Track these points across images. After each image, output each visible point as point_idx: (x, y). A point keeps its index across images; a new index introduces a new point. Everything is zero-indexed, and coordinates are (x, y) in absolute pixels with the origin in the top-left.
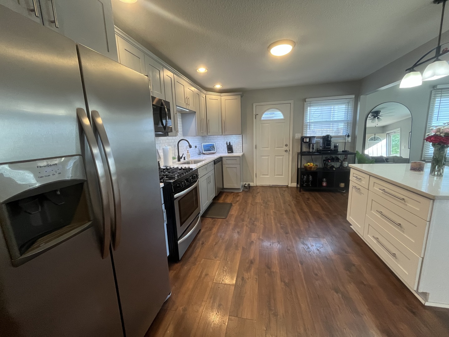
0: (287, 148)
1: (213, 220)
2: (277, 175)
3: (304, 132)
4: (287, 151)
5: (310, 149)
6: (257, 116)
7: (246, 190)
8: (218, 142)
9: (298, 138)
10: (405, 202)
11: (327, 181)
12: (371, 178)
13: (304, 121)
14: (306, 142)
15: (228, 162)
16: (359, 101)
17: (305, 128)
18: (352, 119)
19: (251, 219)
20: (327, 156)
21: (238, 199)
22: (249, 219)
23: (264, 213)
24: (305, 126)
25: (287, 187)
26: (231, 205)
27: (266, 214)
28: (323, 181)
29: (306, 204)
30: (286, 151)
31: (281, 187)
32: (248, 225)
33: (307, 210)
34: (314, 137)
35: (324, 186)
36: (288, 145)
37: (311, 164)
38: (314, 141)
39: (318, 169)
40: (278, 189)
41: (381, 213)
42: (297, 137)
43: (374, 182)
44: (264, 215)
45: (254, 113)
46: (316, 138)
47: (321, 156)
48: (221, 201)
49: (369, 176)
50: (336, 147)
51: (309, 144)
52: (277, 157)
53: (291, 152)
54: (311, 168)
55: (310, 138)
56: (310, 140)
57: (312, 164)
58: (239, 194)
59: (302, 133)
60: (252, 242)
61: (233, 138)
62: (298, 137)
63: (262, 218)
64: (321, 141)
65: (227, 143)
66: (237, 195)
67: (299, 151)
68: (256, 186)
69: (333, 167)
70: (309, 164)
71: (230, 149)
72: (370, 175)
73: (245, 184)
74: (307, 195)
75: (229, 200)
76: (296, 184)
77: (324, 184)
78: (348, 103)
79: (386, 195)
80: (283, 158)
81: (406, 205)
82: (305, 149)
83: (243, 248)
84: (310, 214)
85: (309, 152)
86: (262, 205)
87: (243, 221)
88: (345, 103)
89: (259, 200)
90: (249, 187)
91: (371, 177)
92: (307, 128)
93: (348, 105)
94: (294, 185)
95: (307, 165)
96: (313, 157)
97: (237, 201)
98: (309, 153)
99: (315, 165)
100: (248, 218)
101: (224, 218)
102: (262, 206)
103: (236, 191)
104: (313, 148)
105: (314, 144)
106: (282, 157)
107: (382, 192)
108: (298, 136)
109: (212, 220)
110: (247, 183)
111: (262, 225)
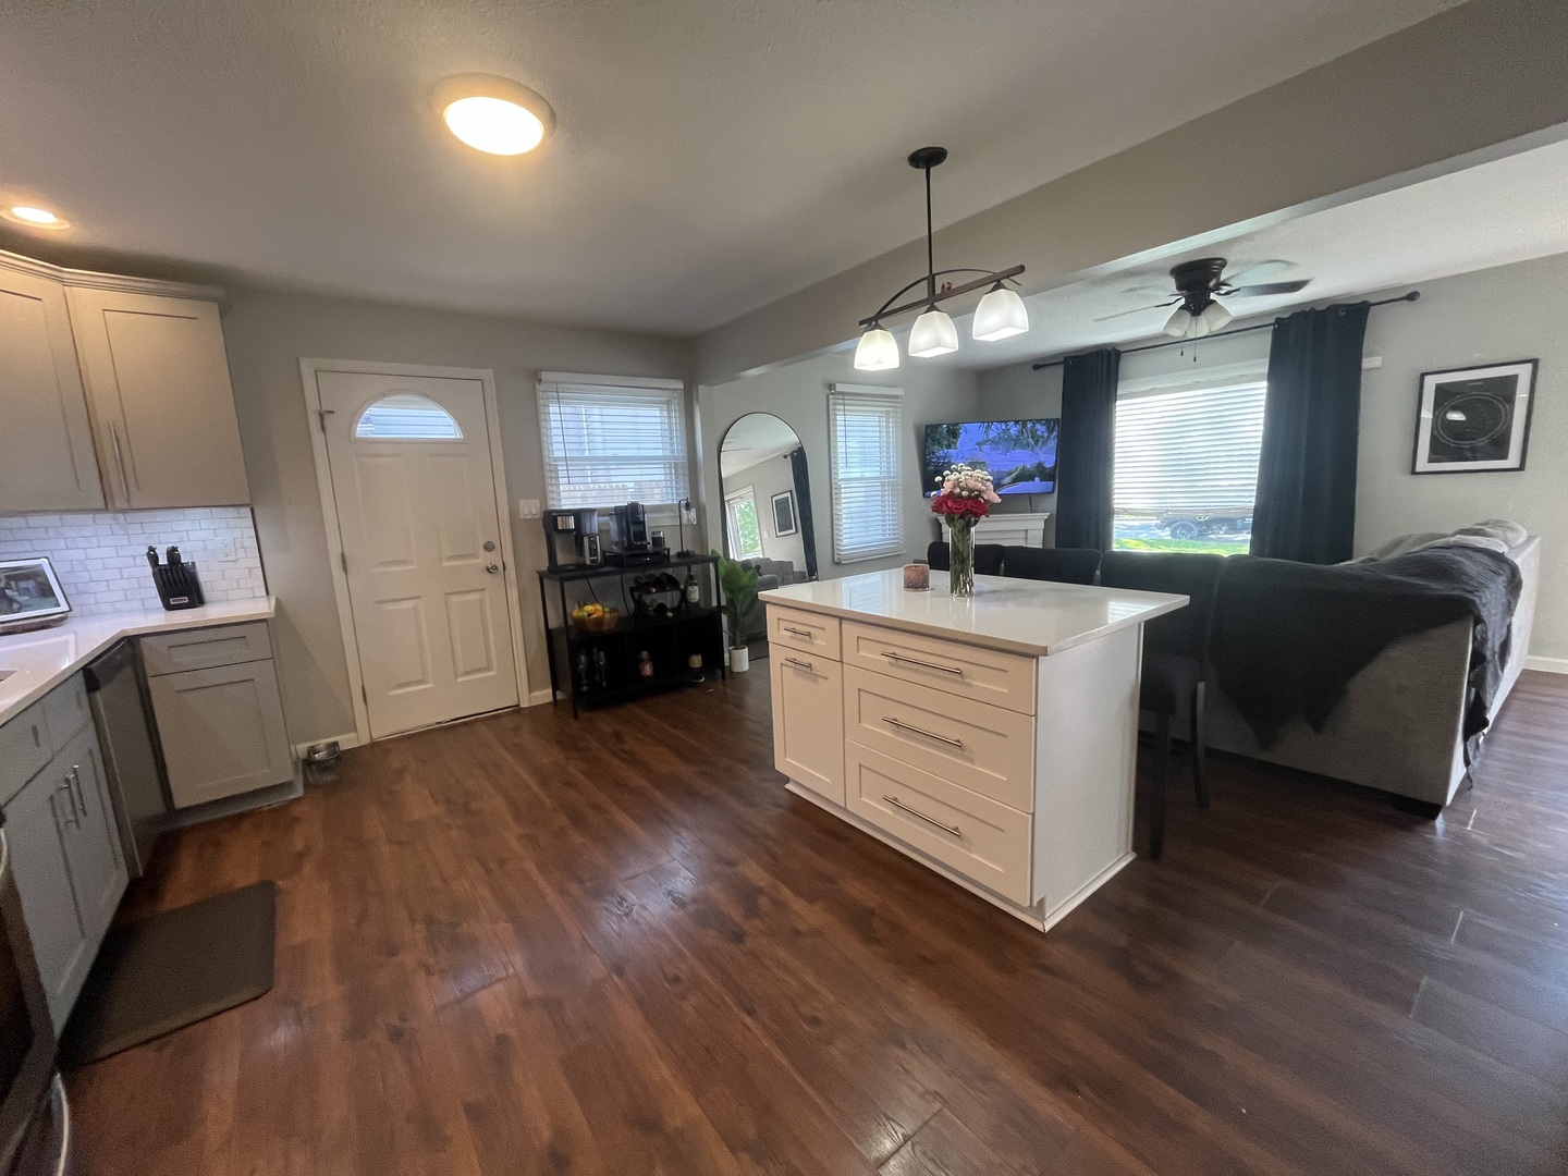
0: (492, 558)
1: (168, 1050)
2: (467, 673)
3: (551, 495)
4: (497, 569)
5: (581, 553)
6: (328, 419)
7: (329, 778)
8: (72, 554)
9: (529, 517)
10: (962, 677)
11: (652, 659)
12: (843, 625)
13: (546, 453)
14: (569, 531)
15: (184, 658)
16: (695, 402)
17: (551, 478)
18: (685, 454)
19: (430, 921)
20: (639, 574)
21: (299, 843)
22: (419, 926)
23: (483, 863)
24: (550, 471)
25: (517, 710)
26: (267, 891)
27: (493, 865)
28: (642, 661)
29: (623, 760)
30: (491, 570)
31: (492, 719)
32: (431, 960)
33: (637, 780)
34: (592, 511)
35: (648, 677)
36: (497, 544)
37: (593, 610)
38: (593, 525)
39: (621, 620)
40: (483, 730)
41: (894, 723)
42: (526, 512)
43: (858, 637)
44: (488, 871)
45: (312, 404)
46: (598, 516)
47: (618, 577)
48: (180, 892)
49: (837, 622)
50: (657, 541)
51: (578, 535)
52: (455, 599)
53: (511, 573)
54: (599, 621)
55: (578, 515)
56: (578, 522)
57: (599, 607)
58: (297, 810)
59: (544, 498)
60: (502, 1040)
61: (187, 525)
62: (530, 512)
63: (485, 892)
64: (611, 523)
65: (153, 558)
66: (282, 817)
67: (544, 565)
68: (374, 745)
69: (662, 608)
70: (589, 608)
71: (177, 583)
72: (842, 618)
73: (312, 750)
74: (605, 722)
75: (240, 867)
76: (550, 690)
77: (648, 670)
78: (668, 403)
79: (900, 667)
80: (481, 601)
81: (970, 685)
82: (562, 559)
83: (475, 1112)
84: (658, 794)
85: (581, 566)
86: (449, 827)
87: (392, 952)
88: (661, 403)
89: (419, 805)
90: (339, 759)
91: (844, 623)
92: (557, 478)
93: (669, 410)
94: (544, 695)
95: (585, 614)
96: (593, 581)
97: (301, 855)
98: (580, 571)
99: (607, 610)
100: (413, 921)
101: (255, 991)
102: (454, 833)
103: (263, 804)
104: (593, 552)
105: (594, 536)
106: (476, 596)
107: (890, 663)
108: (530, 508)
109: (160, 1049)
110: (323, 742)
111: (503, 925)
